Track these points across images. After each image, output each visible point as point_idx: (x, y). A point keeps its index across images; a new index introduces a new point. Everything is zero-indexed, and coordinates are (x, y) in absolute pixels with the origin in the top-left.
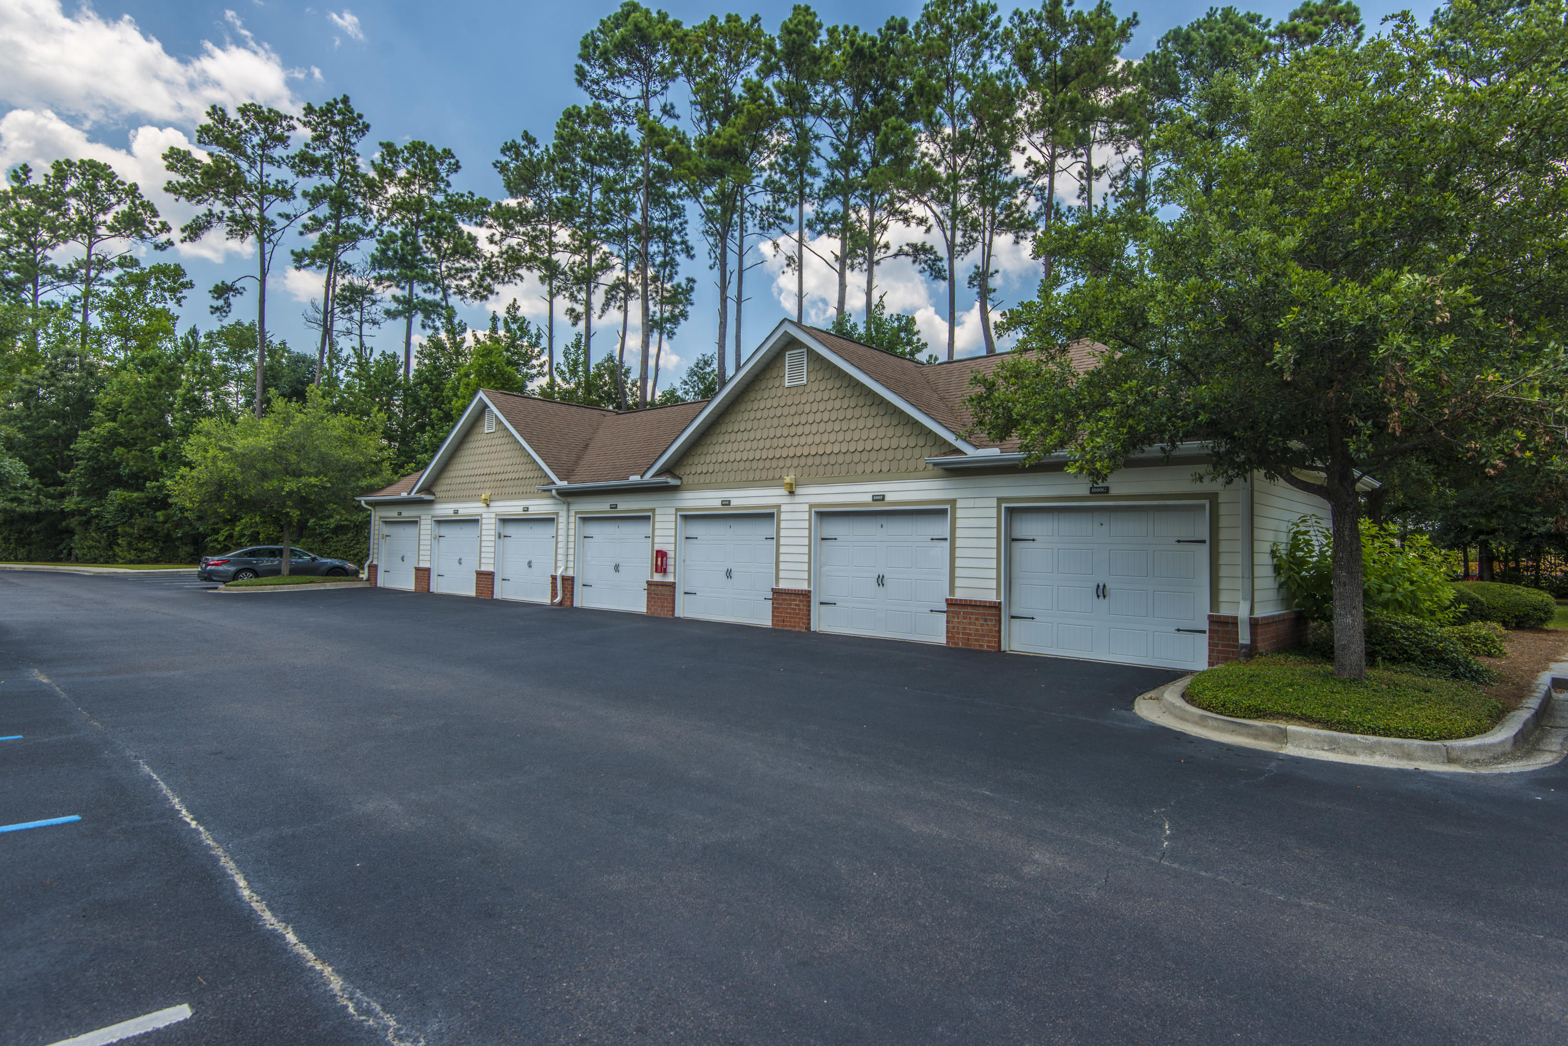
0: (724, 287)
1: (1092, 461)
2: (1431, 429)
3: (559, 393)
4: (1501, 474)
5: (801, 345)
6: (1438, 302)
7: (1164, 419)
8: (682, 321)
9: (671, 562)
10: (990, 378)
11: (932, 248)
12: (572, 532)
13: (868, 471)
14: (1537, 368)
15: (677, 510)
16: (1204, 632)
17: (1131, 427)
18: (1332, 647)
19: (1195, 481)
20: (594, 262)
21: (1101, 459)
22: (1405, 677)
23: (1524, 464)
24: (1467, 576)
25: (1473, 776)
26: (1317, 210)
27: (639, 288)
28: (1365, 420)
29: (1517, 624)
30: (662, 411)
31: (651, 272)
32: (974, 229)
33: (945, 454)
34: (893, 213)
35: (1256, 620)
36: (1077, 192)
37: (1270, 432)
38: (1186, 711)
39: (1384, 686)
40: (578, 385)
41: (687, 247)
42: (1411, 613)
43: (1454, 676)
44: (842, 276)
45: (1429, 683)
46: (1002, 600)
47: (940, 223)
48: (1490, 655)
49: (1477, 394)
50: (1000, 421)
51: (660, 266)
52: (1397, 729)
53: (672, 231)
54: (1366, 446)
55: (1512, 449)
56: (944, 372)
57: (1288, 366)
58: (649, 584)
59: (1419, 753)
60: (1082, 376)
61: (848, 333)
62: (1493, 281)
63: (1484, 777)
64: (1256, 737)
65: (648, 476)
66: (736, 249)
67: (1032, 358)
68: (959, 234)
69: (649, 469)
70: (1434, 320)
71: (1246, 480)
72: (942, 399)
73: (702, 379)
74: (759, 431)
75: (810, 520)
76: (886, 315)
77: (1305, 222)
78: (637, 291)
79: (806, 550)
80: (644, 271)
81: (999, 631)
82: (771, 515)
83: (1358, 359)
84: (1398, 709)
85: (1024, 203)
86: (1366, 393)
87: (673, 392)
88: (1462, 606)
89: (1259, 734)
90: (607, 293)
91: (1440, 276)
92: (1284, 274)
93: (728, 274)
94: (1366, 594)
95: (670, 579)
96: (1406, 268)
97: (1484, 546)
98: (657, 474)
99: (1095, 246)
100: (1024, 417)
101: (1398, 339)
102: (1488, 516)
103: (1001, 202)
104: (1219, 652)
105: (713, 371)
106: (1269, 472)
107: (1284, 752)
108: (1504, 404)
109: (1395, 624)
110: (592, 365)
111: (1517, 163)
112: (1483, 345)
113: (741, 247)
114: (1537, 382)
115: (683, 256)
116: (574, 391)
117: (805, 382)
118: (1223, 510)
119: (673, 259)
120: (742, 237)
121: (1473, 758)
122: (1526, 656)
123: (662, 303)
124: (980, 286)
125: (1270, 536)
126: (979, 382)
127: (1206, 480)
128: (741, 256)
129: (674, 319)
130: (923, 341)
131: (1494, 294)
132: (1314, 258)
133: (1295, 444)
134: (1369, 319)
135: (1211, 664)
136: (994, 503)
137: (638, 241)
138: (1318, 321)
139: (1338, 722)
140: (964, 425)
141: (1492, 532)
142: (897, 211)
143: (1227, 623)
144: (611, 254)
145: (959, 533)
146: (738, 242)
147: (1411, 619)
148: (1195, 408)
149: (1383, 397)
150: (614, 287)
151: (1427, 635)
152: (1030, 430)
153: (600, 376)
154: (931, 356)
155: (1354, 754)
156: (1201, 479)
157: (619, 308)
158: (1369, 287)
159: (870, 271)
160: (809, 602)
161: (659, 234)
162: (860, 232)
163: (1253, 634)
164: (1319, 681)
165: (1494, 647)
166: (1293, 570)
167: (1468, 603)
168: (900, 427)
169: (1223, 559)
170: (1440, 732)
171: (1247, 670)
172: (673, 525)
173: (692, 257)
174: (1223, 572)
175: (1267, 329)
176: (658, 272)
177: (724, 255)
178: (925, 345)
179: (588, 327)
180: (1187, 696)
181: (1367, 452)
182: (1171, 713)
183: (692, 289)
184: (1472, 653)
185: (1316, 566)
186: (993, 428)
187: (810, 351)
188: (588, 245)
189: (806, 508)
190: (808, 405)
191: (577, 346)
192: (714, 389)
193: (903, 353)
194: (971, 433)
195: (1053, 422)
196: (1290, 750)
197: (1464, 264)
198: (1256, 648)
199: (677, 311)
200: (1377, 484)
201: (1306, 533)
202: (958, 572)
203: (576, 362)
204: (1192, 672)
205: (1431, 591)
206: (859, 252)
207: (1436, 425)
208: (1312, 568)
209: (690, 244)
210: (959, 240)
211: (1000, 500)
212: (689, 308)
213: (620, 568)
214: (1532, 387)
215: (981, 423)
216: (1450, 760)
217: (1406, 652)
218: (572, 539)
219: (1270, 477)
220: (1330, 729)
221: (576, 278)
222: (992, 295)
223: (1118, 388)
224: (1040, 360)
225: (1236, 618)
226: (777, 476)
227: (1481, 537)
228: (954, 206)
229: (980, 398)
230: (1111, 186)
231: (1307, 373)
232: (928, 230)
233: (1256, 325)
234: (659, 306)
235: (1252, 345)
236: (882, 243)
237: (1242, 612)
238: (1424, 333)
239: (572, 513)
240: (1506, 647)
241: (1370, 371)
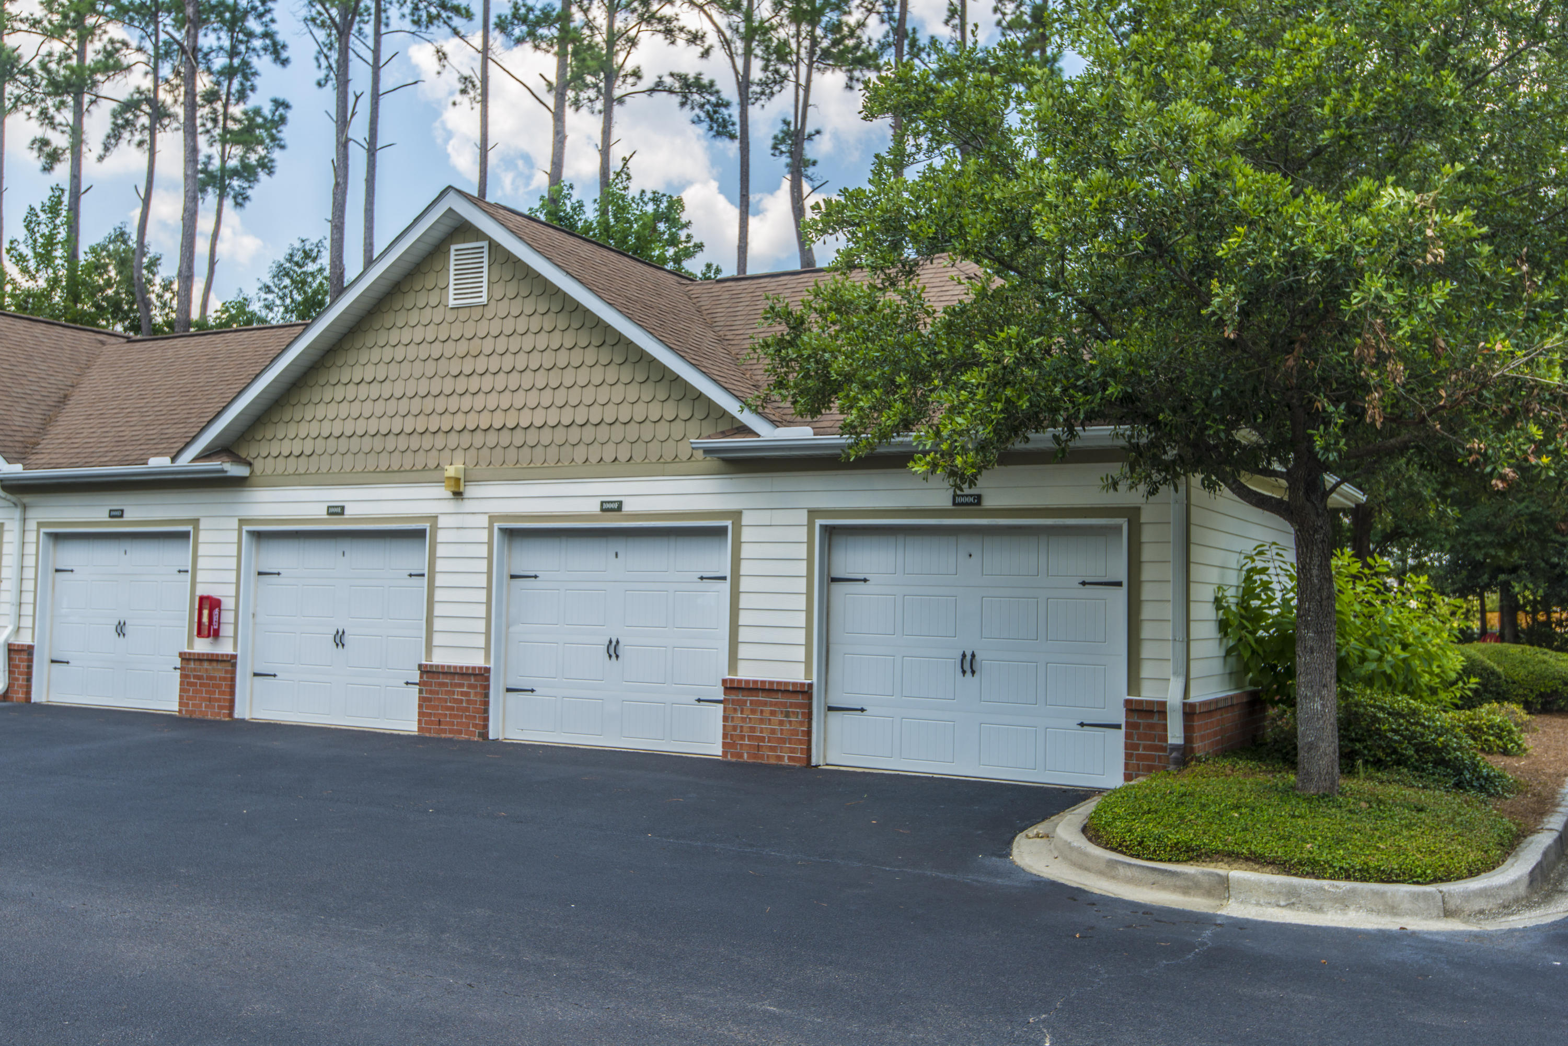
0: (343, 122)
1: (951, 454)
2: (1423, 420)
3: (13, 296)
4: (1512, 486)
5: (478, 234)
6: (1429, 233)
7: (1057, 390)
8: (262, 175)
9: (227, 617)
10: (797, 310)
11: (712, 84)
12: (30, 561)
13: (594, 459)
14: (1557, 335)
15: (242, 522)
16: (1118, 727)
17: (1008, 400)
18: (1295, 748)
19: (1106, 488)
20: (91, 57)
21: (965, 450)
22: (1393, 789)
23: (1540, 474)
24: (1484, 634)
25: (1476, 936)
26: (1273, 80)
27: (180, 111)
28: (1336, 402)
29: (1543, 705)
30: (217, 339)
31: (203, 83)
32: (782, 59)
33: (724, 434)
34: (648, 18)
35: (1192, 706)
36: (945, 14)
37: (1207, 416)
38: (1086, 854)
39: (1364, 805)
40: (54, 283)
41: (275, 44)
42: (1404, 691)
43: (1458, 785)
44: (559, 117)
45: (1424, 797)
46: (815, 679)
47: (727, 43)
48: (1506, 752)
49: (1482, 368)
50: (811, 383)
51: (221, 73)
52: (1378, 869)
53: (246, 13)
54: (1337, 443)
55: (1525, 452)
56: (726, 295)
57: (1232, 316)
58: (186, 658)
59: (1406, 905)
60: (940, 314)
61: (568, 218)
62: (1506, 204)
63: (1490, 936)
64: (1185, 891)
65: (185, 460)
66: (369, 56)
67: (861, 280)
68: (756, 65)
69: (187, 445)
70: (1425, 259)
71: (1176, 490)
72: (721, 340)
73: (300, 284)
74: (400, 383)
75: (490, 544)
76: (633, 191)
77: (1257, 97)
78: (174, 117)
79: (482, 596)
80: (190, 80)
81: (809, 733)
82: (418, 535)
83: (1326, 310)
84: (1380, 838)
85: (861, 25)
86: (1338, 363)
87: (242, 306)
88: (1473, 680)
89: (1190, 886)
90: (115, 115)
91: (1432, 194)
92: (1228, 176)
93: (351, 99)
94: (1342, 665)
95: (225, 648)
96: (1390, 179)
97: (1506, 590)
98: (205, 455)
99: (959, 107)
100: (849, 378)
101: (1376, 284)
102: (1508, 546)
103: (825, 19)
104: (1140, 757)
105: (321, 270)
106: (1207, 478)
107: (1224, 912)
108: (1517, 384)
109: (1382, 709)
110: (84, 247)
111: (1534, 36)
112: (1489, 299)
113: (376, 52)
114: (1557, 356)
115: (267, 59)
116: (46, 295)
117: (484, 300)
118: (1147, 535)
119: (246, 64)
120: (378, 34)
121: (1477, 908)
122: (1552, 753)
123: (224, 142)
124: (791, 154)
125: (1213, 576)
126: (778, 315)
127: (1123, 486)
128: (376, 68)
129: (247, 172)
130: (696, 240)
131: (1508, 224)
132: (1272, 153)
133: (1246, 435)
134: (1340, 251)
135: (1128, 777)
136: (803, 517)
137: (179, 24)
138: (1271, 251)
139: (1300, 863)
140: (757, 387)
141: (1514, 570)
142: (653, 16)
143: (1151, 712)
144: (125, 44)
145: (745, 568)
146: (370, 42)
147: (1403, 701)
148: (1103, 375)
149: (1360, 369)
150: (130, 106)
151: (1423, 725)
152: (856, 399)
153: (99, 268)
154: (709, 266)
155: (1320, 910)
156: (1115, 485)
157: (140, 144)
158: (1340, 203)
159: (607, 113)
160: (487, 687)
161: (220, 15)
162: (590, 47)
163: (1188, 729)
164: (1275, 800)
165: (1512, 741)
166: (1245, 627)
167: (1481, 676)
168: (650, 384)
169: (1147, 612)
170: (1434, 871)
171: (1176, 786)
172: (233, 550)
173: (285, 62)
174: (1147, 631)
175: (1204, 258)
176: (218, 83)
177: (344, 63)
178: (700, 246)
179: (76, 176)
180: (1091, 831)
181: (1339, 451)
182: (1065, 858)
183: (283, 120)
184: (1483, 750)
185: (1277, 623)
186: (801, 393)
187: (494, 247)
188: (78, 23)
189: (484, 521)
190: (490, 340)
191: (53, 209)
192: (321, 304)
193: (663, 260)
194: (766, 400)
195: (891, 386)
196: (1234, 909)
197: (1465, 177)
198: (1192, 750)
199: (253, 158)
200: (1362, 498)
201: (1264, 570)
202: (743, 635)
203: (50, 241)
204: (1100, 791)
205: (1429, 658)
206: (589, 79)
207: (1430, 414)
208: (1271, 626)
209: (280, 38)
210: (756, 73)
211: (813, 513)
212: (276, 154)
213: (127, 630)
214: (1550, 363)
215: (780, 385)
216: (1448, 913)
217: (1395, 751)
218: (29, 573)
219: (1210, 486)
220: (1288, 873)
221: (53, 83)
222: (810, 171)
223: (991, 338)
224: (872, 287)
225: (1164, 704)
226: (432, 465)
227: (1502, 577)
228: (748, 18)
229: (781, 344)
230: (996, 10)
231: (1260, 329)
232: (706, 54)
233: (1190, 251)
234: (217, 148)
235: (1182, 280)
236: (629, 67)
237: (1173, 696)
238: (1414, 277)
239: (32, 525)
240: (1527, 740)
241: (1344, 329)
